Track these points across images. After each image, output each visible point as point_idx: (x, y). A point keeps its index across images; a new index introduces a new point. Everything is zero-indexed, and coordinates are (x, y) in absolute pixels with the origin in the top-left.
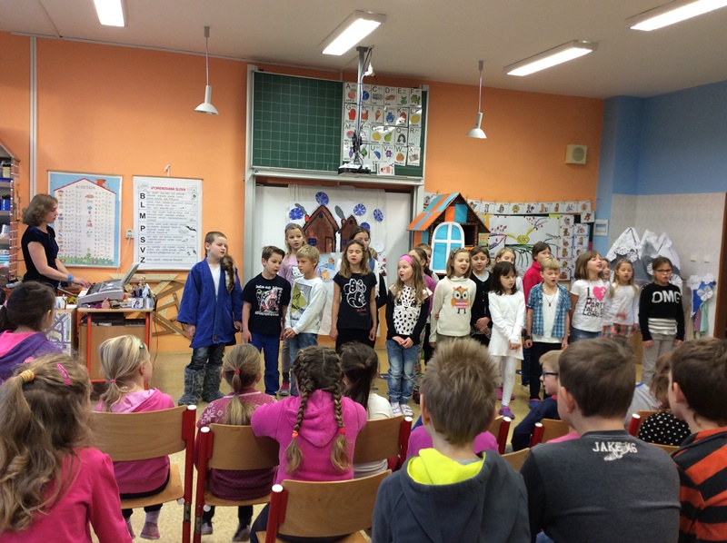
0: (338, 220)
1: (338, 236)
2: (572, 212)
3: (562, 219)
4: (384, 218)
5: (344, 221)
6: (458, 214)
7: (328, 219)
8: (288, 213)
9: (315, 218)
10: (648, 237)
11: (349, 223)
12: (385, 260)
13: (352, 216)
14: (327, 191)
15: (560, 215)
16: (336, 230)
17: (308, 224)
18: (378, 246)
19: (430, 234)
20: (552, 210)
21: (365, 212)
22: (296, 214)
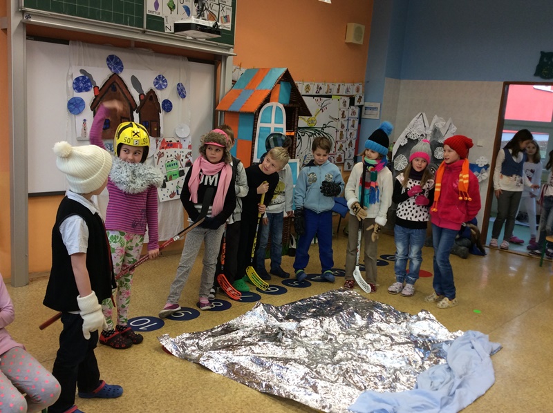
0: (136, 95)
1: (136, 115)
2: (349, 94)
3: (341, 101)
4: (187, 95)
5: (142, 96)
6: (283, 93)
7: (123, 93)
8: (70, 83)
9: (107, 91)
10: (437, 122)
11: (148, 100)
12: (190, 147)
13: (151, 90)
14: (120, 55)
15: (340, 97)
16: (134, 108)
17: (98, 99)
18: (183, 130)
19: (255, 116)
20: (334, 92)
21: (166, 86)
22: (81, 85)
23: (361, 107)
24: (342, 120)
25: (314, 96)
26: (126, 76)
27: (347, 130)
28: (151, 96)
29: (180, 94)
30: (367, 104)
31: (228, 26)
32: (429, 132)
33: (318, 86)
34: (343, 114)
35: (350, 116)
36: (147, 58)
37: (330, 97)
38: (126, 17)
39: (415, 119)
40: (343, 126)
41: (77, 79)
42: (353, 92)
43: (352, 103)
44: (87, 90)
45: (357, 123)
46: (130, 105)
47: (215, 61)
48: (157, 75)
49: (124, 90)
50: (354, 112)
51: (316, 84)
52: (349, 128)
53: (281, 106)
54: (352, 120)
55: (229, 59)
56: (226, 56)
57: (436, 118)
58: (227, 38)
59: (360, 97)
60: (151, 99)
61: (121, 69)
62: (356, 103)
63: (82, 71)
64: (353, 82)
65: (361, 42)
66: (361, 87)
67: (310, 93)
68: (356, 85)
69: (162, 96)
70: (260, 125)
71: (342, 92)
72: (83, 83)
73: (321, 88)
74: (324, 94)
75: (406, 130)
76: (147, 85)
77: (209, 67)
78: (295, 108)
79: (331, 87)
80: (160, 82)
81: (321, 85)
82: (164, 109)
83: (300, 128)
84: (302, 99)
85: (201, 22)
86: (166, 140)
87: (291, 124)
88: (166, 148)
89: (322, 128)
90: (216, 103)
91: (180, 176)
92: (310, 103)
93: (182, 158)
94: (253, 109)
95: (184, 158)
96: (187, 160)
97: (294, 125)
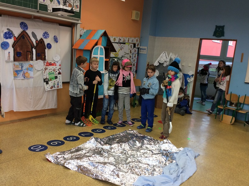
0: (34, 41)
1: (34, 51)
2: (133, 42)
3: (130, 45)
4: (59, 41)
5: (37, 41)
6: (103, 41)
7: (28, 40)
8: (2, 35)
9: (20, 39)
10: (171, 56)
11: (40, 43)
12: (60, 65)
13: (41, 39)
14: (27, 22)
15: (129, 44)
16: (33, 47)
17: (16, 42)
18: (56, 57)
19: (90, 51)
20: (127, 41)
21: (48, 37)
22: (8, 36)
23: (138, 48)
24: (130, 54)
25: (117, 43)
26: (29, 32)
27: (133, 58)
28: (42, 41)
29: (55, 41)
30: (141, 47)
31: (78, 10)
32: (168, 60)
33: (119, 39)
34: (131, 51)
35: (134, 52)
36: (39, 24)
37: (125, 43)
38: (29, 4)
39: (162, 54)
40: (130, 57)
41: (6, 33)
42: (135, 42)
43: (134, 46)
44: (10, 38)
45: (137, 55)
46: (31, 45)
47: (72, 26)
48: (44, 32)
49: (28, 38)
50: (135, 51)
51: (118, 38)
52: (133, 57)
53: (103, 47)
54: (134, 54)
55: (78, 25)
56: (77, 24)
57: (171, 54)
58: (77, 15)
59: (138, 44)
60: (41, 43)
61: (27, 29)
62: (136, 47)
63: (8, 29)
64: (135, 37)
65: (138, 19)
66: (138, 39)
67: (116, 42)
68: (136, 38)
69: (46, 41)
70: (93, 56)
71: (130, 41)
72: (8, 35)
73: (120, 40)
74: (122, 42)
75: (158, 59)
76: (39, 36)
77: (69, 29)
78: (109, 48)
79: (125, 39)
80: (46, 35)
81: (120, 38)
82: (48, 47)
83: (111, 57)
84: (112, 44)
85: (65, 8)
86: (49, 62)
87: (107, 56)
88: (49, 66)
89: (121, 58)
90: (72, 45)
91: (55, 79)
92: (116, 46)
93: (56, 70)
94: (90, 48)
95: (57, 70)
96: (59, 71)
97: (109, 56)
